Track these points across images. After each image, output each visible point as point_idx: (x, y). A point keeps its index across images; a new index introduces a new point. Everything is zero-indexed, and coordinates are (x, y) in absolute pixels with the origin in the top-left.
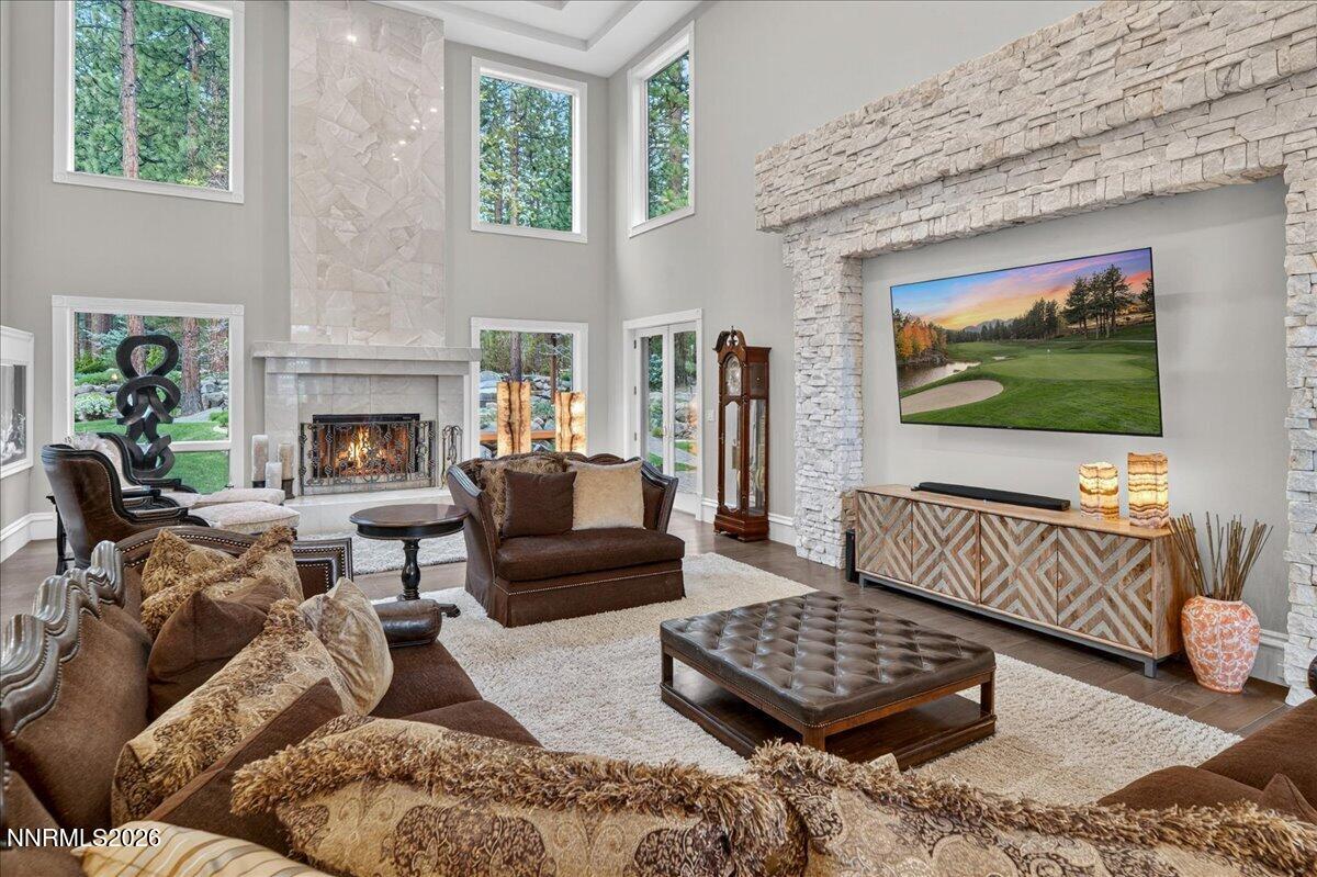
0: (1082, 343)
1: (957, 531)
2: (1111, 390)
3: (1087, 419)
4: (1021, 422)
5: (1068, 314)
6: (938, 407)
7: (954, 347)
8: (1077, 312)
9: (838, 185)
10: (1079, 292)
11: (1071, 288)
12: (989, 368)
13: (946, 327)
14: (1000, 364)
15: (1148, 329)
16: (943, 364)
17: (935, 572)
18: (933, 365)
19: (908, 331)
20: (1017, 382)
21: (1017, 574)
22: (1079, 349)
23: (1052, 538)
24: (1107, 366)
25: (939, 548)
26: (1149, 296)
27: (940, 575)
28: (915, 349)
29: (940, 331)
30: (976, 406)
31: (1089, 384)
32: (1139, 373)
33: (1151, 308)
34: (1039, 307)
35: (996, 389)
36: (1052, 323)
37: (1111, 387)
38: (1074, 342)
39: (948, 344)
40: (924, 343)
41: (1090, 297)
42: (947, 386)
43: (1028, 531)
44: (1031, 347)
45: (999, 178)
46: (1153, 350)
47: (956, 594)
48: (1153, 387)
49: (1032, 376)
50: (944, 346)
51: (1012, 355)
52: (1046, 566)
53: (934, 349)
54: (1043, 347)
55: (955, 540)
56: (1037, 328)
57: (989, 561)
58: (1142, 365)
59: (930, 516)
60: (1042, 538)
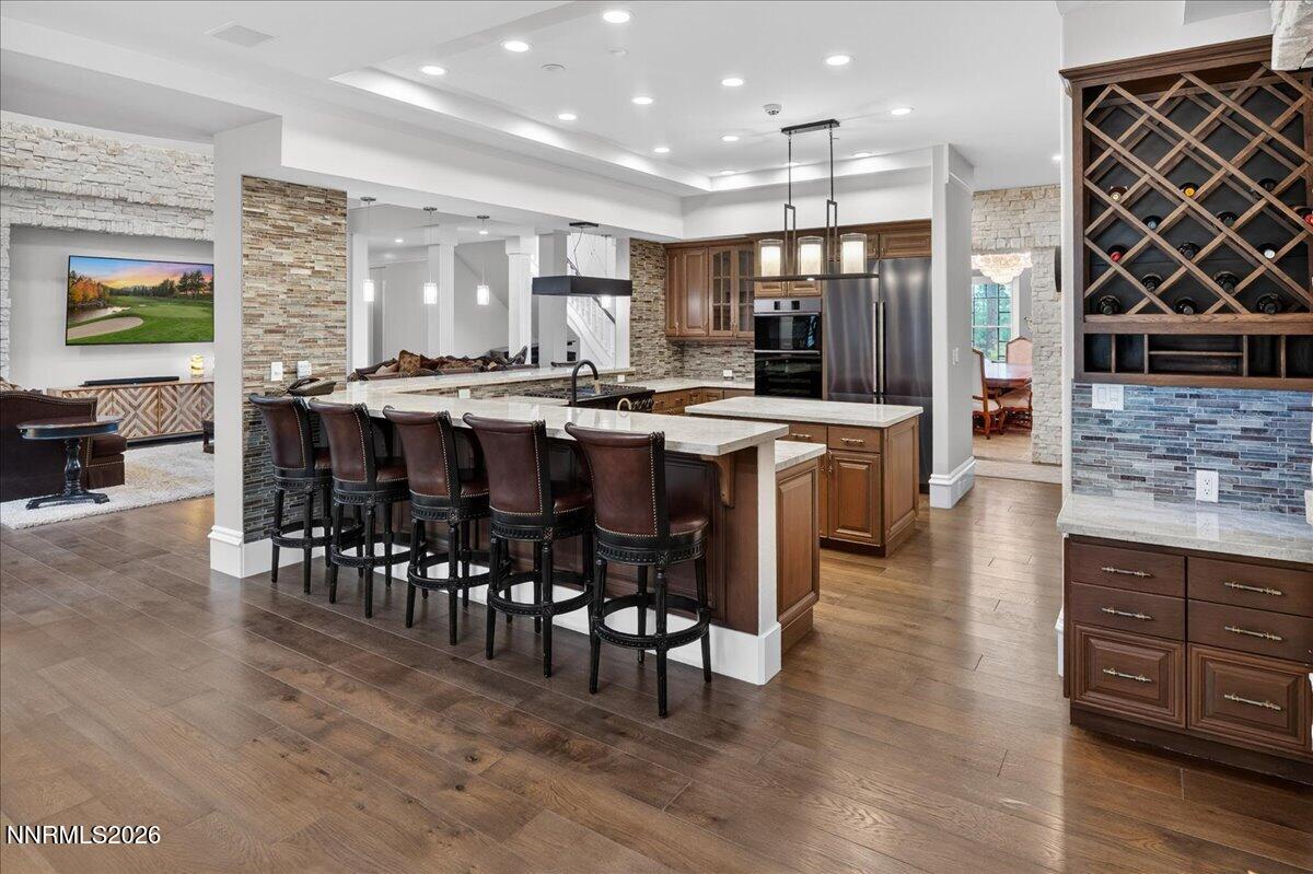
0: (185, 301)
1: (144, 400)
2: (196, 322)
3: (185, 335)
4: (153, 339)
5: (179, 287)
6: (98, 333)
7: (113, 298)
8: (183, 288)
9: (22, 172)
10: (185, 278)
11: (182, 276)
12: (135, 311)
13: (110, 286)
14: (143, 309)
15: (211, 297)
16: (105, 307)
17: (132, 424)
18: (98, 307)
19: (80, 285)
20: (152, 319)
21: (181, 412)
22: (183, 303)
23: (200, 389)
24: (194, 312)
25: (133, 412)
26: (212, 284)
27: (134, 426)
28: (85, 297)
29: (105, 288)
30: (125, 332)
31: (187, 320)
32: (207, 315)
33: (212, 289)
34: (166, 282)
35: (139, 322)
36: (172, 290)
37: (195, 321)
38: (183, 300)
39: (109, 296)
40: (92, 294)
41: (189, 281)
42: (104, 321)
43: (186, 391)
44: (161, 301)
45: (152, 212)
46: (212, 305)
47: (145, 433)
48: (212, 320)
49: (159, 315)
50: (108, 297)
51: (148, 304)
52: (196, 403)
53: (100, 298)
54: (167, 301)
55: (144, 405)
56: (164, 292)
57: (166, 409)
58: (207, 311)
59: (126, 395)
60: (195, 391)
